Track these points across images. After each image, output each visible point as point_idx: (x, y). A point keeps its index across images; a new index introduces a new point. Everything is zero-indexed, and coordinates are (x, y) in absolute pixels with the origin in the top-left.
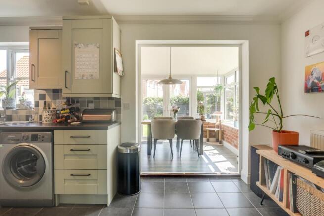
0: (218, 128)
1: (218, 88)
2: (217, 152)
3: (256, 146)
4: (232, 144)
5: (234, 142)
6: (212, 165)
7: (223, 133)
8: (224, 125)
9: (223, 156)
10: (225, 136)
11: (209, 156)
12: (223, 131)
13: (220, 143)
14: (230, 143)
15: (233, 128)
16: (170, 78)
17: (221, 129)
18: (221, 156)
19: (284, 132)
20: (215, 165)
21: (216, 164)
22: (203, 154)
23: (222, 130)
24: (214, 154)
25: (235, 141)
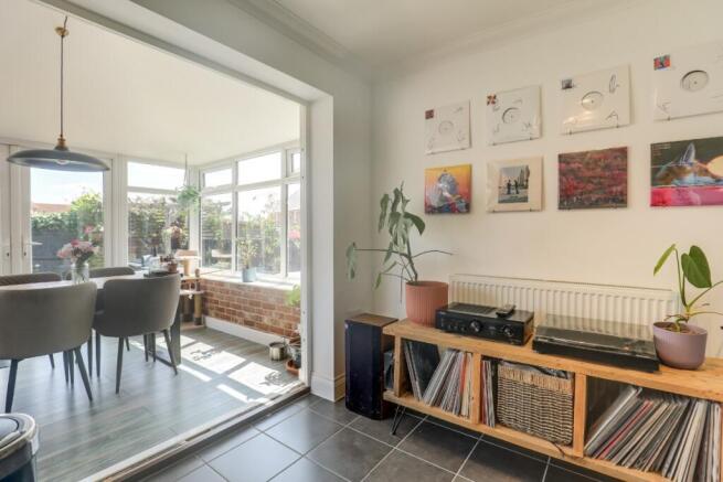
0: (193, 287)
1: (188, 196)
2: (209, 347)
3: (357, 317)
4: (236, 321)
5: (241, 315)
6: (226, 384)
7: (204, 299)
8: (206, 281)
9: (229, 351)
10: (209, 305)
11: (197, 362)
12: (206, 294)
13: (199, 322)
14: (228, 319)
15: (238, 286)
16: (61, 146)
17: (199, 290)
18: (224, 354)
19: (423, 284)
20: (230, 380)
21: (230, 376)
22: (180, 362)
23: (202, 292)
24: (206, 355)
25: (247, 313)
